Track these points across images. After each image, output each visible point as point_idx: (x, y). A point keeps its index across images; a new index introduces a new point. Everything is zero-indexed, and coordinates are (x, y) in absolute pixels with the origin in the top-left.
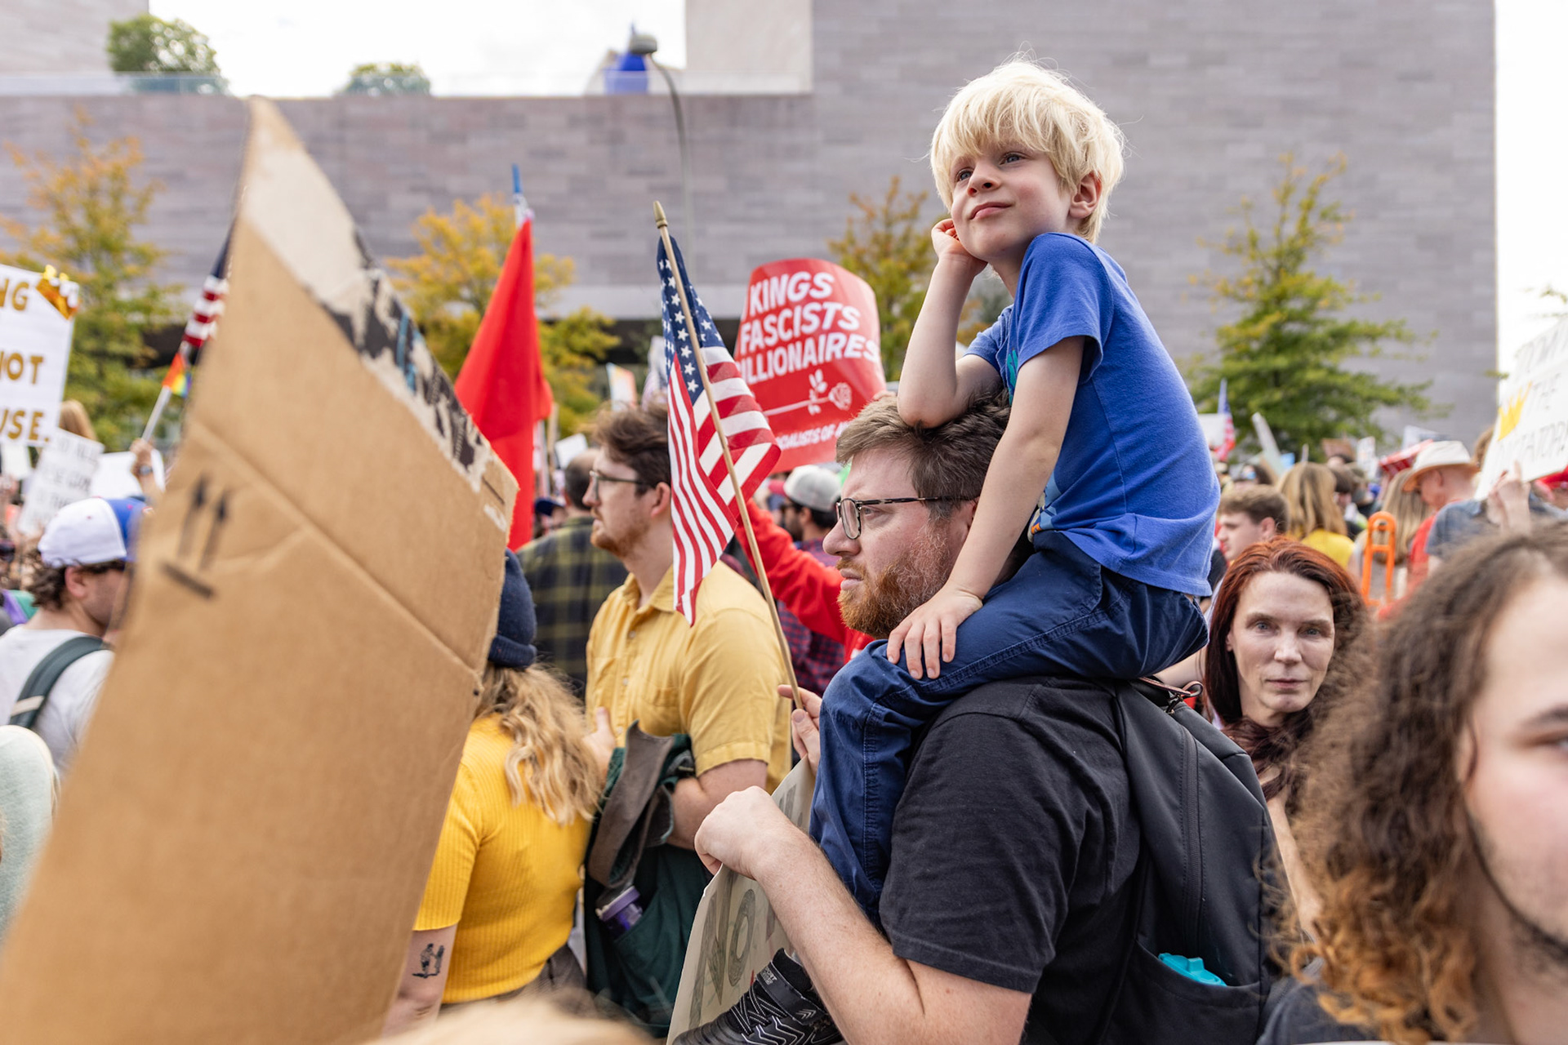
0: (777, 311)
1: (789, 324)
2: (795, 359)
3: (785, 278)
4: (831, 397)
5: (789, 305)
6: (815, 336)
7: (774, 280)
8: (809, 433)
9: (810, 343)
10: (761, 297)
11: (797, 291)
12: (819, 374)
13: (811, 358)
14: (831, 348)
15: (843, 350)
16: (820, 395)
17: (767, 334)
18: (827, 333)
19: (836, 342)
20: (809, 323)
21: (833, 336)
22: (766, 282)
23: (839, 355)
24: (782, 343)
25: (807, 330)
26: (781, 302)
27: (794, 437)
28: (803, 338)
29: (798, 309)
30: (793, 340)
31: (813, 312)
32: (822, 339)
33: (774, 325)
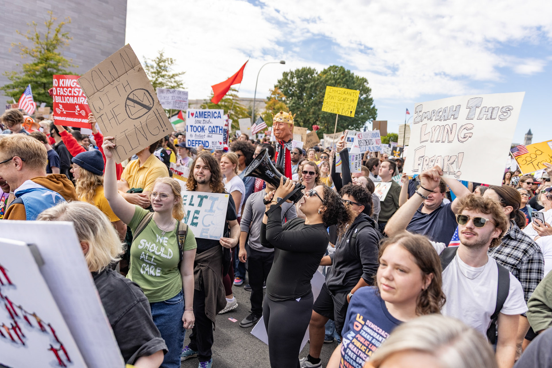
0: (67, 88)
1: (70, 92)
2: (71, 101)
3: (70, 80)
4: (81, 112)
5: (71, 87)
6: (77, 97)
7: (67, 80)
8: (76, 119)
9: (76, 98)
10: (63, 83)
11: (73, 84)
12: (78, 106)
13: (75, 102)
14: (81, 101)
15: (84, 102)
16: (78, 111)
17: (64, 92)
18: (80, 97)
19: (82, 100)
20: (76, 93)
21: (81, 98)
22: (65, 80)
23: (82, 103)
24: (68, 96)
25: (75, 95)
26: (69, 86)
27: (72, 119)
28: (74, 96)
29: (73, 89)
30: (71, 96)
31: (77, 91)
32: (79, 98)
33: (67, 91)
